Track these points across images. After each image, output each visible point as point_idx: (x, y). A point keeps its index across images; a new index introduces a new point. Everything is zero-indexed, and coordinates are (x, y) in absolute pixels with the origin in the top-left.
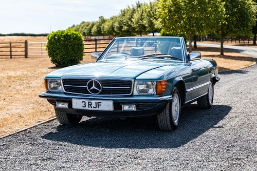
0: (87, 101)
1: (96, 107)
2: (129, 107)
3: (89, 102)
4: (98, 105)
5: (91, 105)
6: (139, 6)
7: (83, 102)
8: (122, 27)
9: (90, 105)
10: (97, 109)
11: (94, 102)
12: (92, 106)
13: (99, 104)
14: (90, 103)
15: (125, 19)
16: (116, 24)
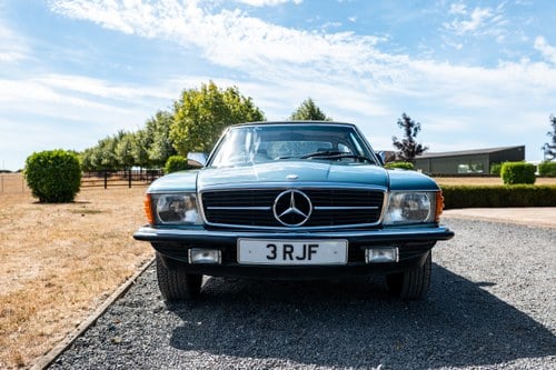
0: (280, 245)
1: (303, 258)
2: (381, 254)
3: (285, 246)
4: (310, 252)
5: (290, 253)
6: (122, 136)
7: (268, 246)
8: (100, 161)
9: (288, 252)
10: (306, 262)
11: (298, 246)
12: (294, 255)
13: (313, 249)
14: (288, 249)
15: (105, 151)
16: (93, 157)
